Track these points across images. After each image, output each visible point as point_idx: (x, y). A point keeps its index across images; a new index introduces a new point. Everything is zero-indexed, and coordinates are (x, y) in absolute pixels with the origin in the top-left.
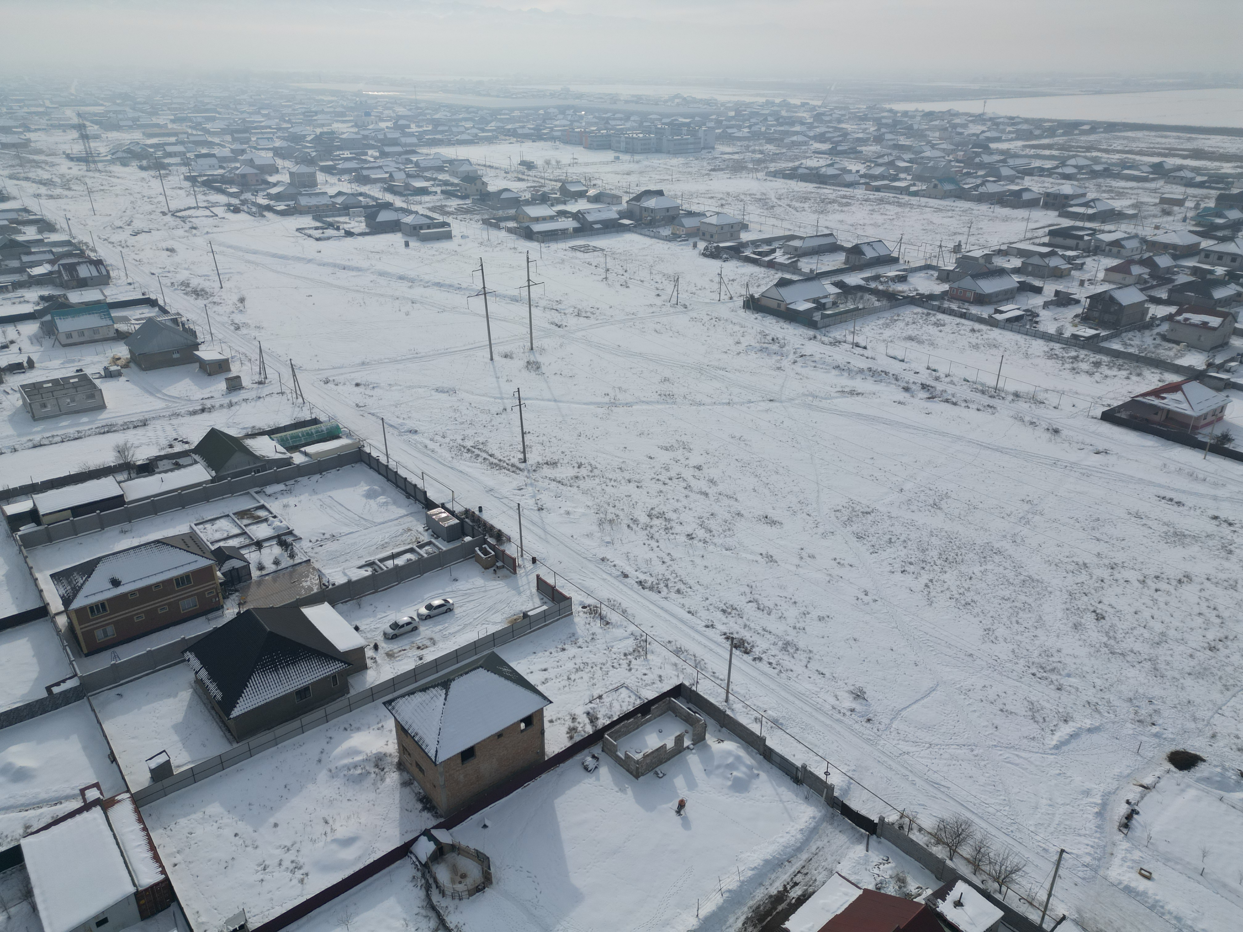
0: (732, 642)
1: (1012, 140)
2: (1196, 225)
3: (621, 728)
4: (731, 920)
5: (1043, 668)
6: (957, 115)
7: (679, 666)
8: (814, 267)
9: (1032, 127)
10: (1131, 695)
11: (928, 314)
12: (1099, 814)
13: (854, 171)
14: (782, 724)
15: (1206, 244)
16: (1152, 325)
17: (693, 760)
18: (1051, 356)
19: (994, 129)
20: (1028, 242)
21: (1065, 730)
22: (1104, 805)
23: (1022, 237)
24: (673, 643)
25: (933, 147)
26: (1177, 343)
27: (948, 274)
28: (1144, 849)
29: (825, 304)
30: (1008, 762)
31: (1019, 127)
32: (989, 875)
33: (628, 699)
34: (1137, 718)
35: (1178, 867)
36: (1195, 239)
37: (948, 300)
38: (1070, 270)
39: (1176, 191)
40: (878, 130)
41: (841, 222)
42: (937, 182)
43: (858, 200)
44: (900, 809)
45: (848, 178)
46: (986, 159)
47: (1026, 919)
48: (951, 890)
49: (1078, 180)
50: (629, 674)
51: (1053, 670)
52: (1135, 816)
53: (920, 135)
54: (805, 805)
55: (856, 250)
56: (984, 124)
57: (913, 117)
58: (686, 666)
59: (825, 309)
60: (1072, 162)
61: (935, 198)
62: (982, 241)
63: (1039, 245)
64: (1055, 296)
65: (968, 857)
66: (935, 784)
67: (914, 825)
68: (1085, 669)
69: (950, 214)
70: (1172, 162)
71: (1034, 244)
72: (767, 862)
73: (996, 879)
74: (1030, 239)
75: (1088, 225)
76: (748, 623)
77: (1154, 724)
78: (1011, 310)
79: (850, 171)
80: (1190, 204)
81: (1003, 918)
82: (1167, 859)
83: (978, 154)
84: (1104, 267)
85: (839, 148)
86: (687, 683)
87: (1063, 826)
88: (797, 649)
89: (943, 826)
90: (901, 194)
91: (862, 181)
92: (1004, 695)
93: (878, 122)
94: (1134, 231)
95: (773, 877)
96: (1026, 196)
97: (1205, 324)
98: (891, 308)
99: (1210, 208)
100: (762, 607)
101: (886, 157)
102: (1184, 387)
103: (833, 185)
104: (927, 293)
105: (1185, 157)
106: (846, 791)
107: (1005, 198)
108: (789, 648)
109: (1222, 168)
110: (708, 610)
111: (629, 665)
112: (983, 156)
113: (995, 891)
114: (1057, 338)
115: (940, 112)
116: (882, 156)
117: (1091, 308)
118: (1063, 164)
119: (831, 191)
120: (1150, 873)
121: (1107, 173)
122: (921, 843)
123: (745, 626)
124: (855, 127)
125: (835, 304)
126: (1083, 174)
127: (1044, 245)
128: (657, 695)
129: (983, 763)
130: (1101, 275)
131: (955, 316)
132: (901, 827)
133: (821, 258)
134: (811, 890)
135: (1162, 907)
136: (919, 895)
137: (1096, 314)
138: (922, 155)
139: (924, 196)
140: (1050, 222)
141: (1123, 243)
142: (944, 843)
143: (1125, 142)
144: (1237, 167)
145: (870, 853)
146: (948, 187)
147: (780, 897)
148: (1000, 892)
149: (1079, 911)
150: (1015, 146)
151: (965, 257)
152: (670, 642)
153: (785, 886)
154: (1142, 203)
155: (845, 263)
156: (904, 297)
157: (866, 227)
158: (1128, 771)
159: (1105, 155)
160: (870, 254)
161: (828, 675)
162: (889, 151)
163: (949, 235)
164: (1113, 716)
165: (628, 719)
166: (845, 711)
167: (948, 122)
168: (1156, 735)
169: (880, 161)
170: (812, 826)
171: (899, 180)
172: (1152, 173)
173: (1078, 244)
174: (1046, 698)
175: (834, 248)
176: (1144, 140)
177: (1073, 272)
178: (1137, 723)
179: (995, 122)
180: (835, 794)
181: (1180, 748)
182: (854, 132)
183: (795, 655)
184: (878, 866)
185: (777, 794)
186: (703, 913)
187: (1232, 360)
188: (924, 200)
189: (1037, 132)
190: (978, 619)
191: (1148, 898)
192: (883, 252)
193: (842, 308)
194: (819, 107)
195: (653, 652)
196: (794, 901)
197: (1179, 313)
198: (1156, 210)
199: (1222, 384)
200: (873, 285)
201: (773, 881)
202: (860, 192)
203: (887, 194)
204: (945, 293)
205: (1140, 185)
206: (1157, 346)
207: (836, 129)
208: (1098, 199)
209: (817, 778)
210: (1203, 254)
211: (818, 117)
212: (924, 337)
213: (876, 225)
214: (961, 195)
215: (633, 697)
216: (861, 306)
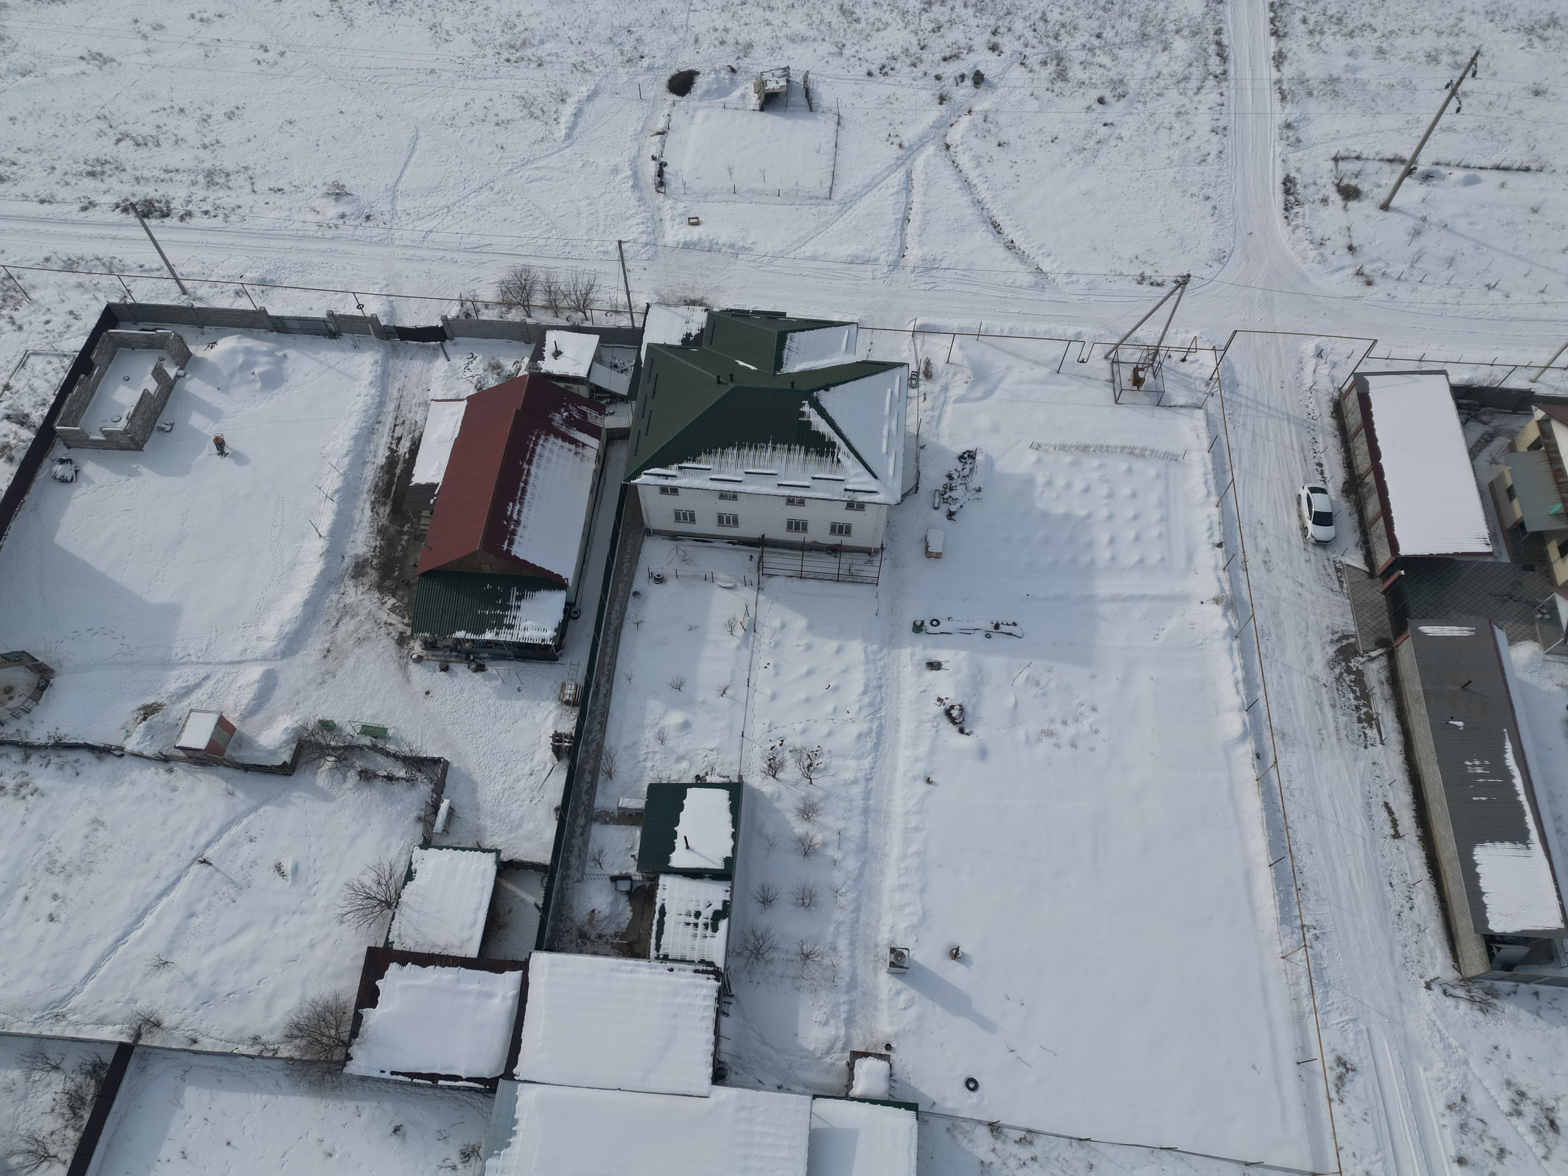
0: (135, 210)
3: (70, 406)
4: (357, 515)
5: (512, 47)
7: (87, 284)
10: (609, 33)
12: (635, 186)
14: (272, 281)
17: (194, 385)
21: (568, 111)
22: (635, 174)
24: (54, 258)
28: (684, 198)
30: (532, 181)
32: (569, 309)
33: (50, 367)
34: (626, 59)
35: (716, 197)
44: (457, 297)
47: (619, 329)
48: (544, 345)
50: (23, 335)
51: (524, 44)
52: (665, 169)
54: (359, 355)
58: (96, 279)
65: (543, 303)
66: (475, 249)
67: (479, 305)
68: (554, 24)
72: (356, 438)
73: (577, 309)
76: (138, 174)
77: (642, 57)
81: (600, 341)
82: (705, 196)
86: (116, 300)
87: (610, 219)
88: (228, 175)
89: (506, 288)
92: (490, 103)
95: (372, 448)
100: (140, 140)
106: (392, 312)
108: (217, 179)
110: (67, 184)
111: (14, 323)
113: (582, 320)
120: (697, 218)
122: (495, 319)
123: (138, 180)
128: (86, 338)
129: (509, 197)
132: (467, 315)
134: (417, 434)
135: (717, 244)
136: (519, 369)
142: (515, 305)
145: (452, 360)
147: (392, 460)
148: (587, 320)
149: (657, 293)
152: (47, 259)
153: (389, 448)
158: (641, 124)
161: (287, 188)
164: (602, 68)
165: (71, 391)
166: (335, 222)
168: (650, 68)
170: (379, 372)
174: (533, 83)
178: (627, 64)
180: (383, 323)
181: (674, 72)
183: (230, 184)
184: (467, 368)
185: (321, 363)
186: (324, 529)
190: (416, 17)
191: (704, 242)
195: (34, 287)
196: (407, 455)
201: (375, 452)
209: (353, 318)
215: (55, 360)
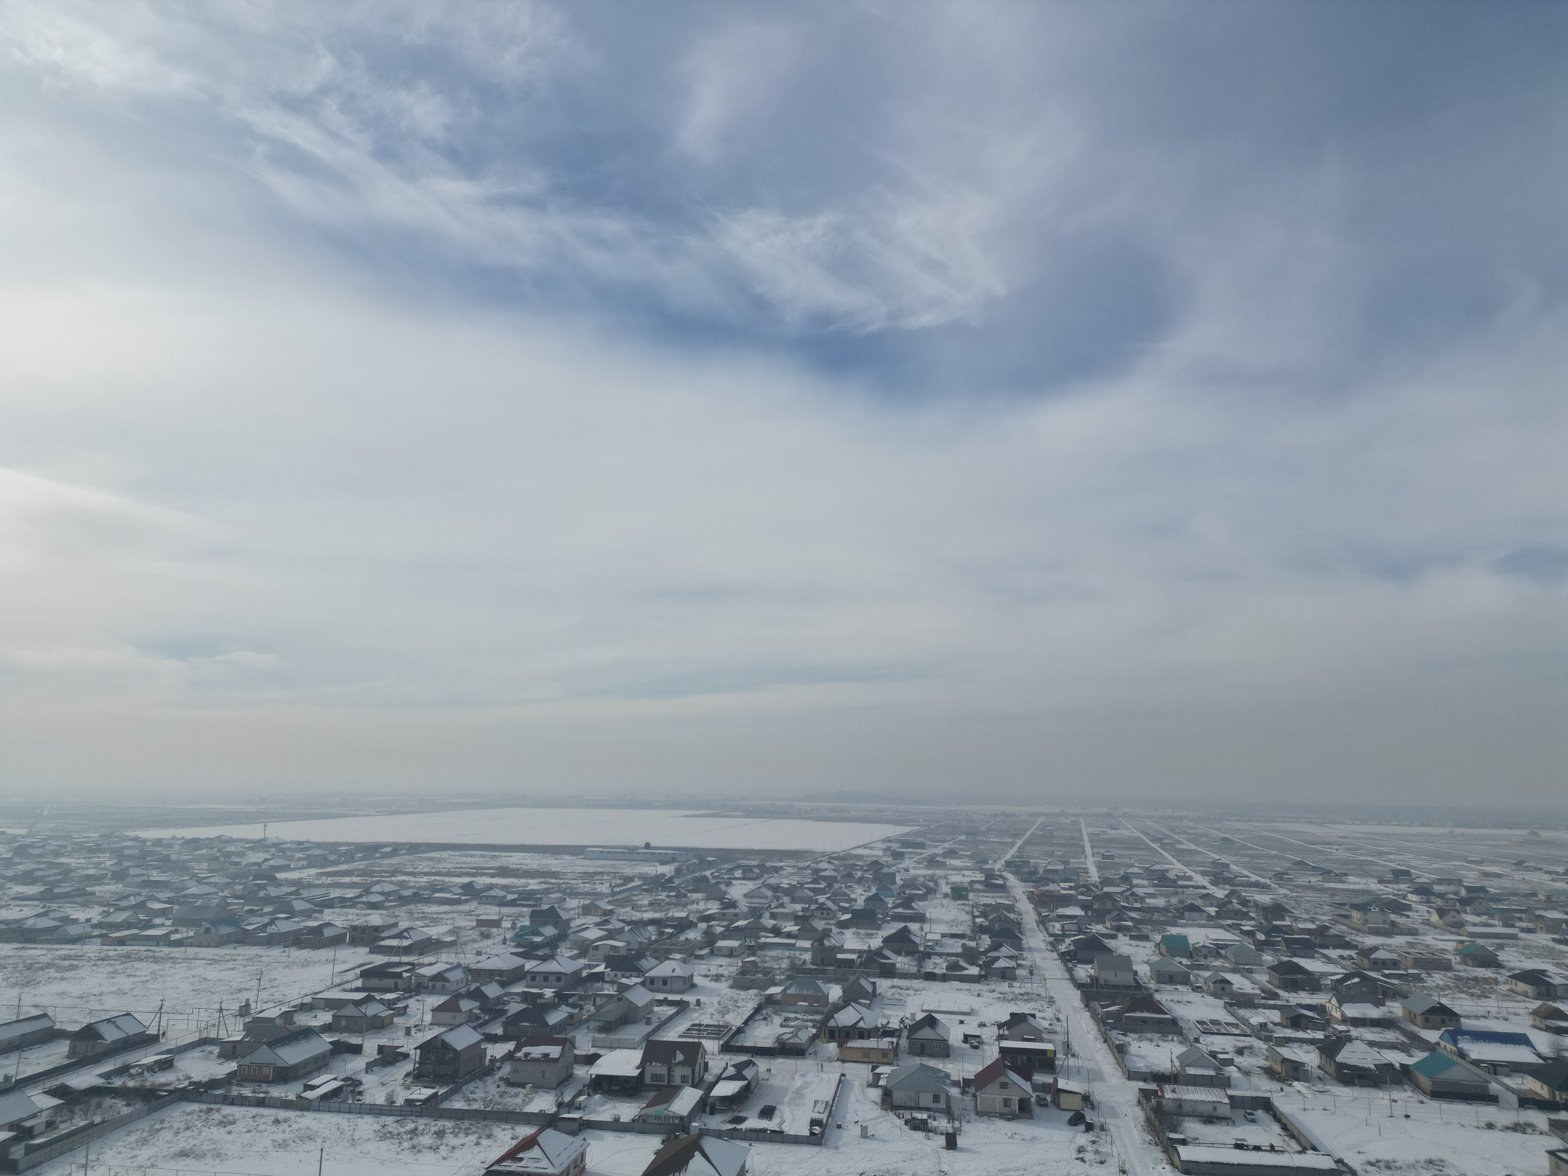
1: (303, 867)
2: (516, 946)
6: (230, 841)
8: (11, 1071)
9: (325, 852)
11: (209, 1110)
13: (82, 919)
15: (530, 965)
16: (493, 1070)
18: (384, 1135)
19: (279, 857)
20: (337, 989)
23: (329, 984)
25: (200, 881)
26: (522, 1085)
27: (234, 1047)
29: (31, 1129)
31: (310, 852)
36: (519, 961)
37: (238, 1085)
38: (392, 1017)
39: (491, 912)
40: (119, 863)
41: (62, 994)
42: (208, 926)
43: (90, 959)
45: (73, 930)
46: (273, 892)
49: (386, 908)
53: (182, 867)
55: (90, 1033)
56: (267, 852)
57: (170, 846)
59: (32, 1137)
60: (377, 888)
61: (208, 947)
62: (277, 996)
63: (352, 990)
64: (379, 1053)
69: (230, 965)
70: (482, 881)
71: (344, 990)
74: (340, 985)
75: (405, 959)
78: (325, 1082)
79: (76, 921)
80: (506, 924)
83: (262, 887)
84: (430, 1007)
85: (56, 890)
90: (158, 945)
91: (96, 932)
93: (119, 855)
94: (456, 961)
96: (328, 933)
97: (546, 1056)
98: (149, 1112)
99: (526, 926)
101: (132, 898)
102: (539, 1139)
103: (48, 942)
104: (205, 1079)
105: (493, 876)
107: (302, 938)
109: (529, 884)
112: (269, 888)
114: (387, 1109)
115: (207, 839)
116: (127, 897)
117: (423, 1061)
118: (367, 891)
119: (44, 952)
121: (417, 897)
124: (83, 861)
125: (50, 1125)
126: (392, 901)
127: (357, 990)
130: (428, 1018)
131: (249, 1105)
133: (24, 1055)
137: (429, 1068)
138: (185, 892)
139: (191, 945)
140: (361, 962)
141: (446, 975)
143: (431, 863)
144: (541, 883)
146: (225, 930)
150: (308, 874)
151: (256, 1020)
154: (459, 928)
155: (68, 1057)
156: (170, 1092)
157: (104, 997)
159: (411, 879)
160: (111, 1035)
162: (137, 890)
163: (232, 994)
167: (219, 851)
169: (124, 903)
171: (154, 926)
172: (464, 895)
173: (396, 983)
175: (50, 1035)
176: (451, 860)
177: (396, 1020)
179: (279, 848)
182: (82, 868)
187: (580, 1093)
188: (191, 951)
189: (332, 858)
192: (132, 1029)
193: (64, 1129)
194: (23, 837)
197: (518, 1048)
198: (475, 934)
199: (575, 1126)
200: (118, 1082)
202: (92, 949)
203: (137, 948)
204: (232, 1075)
205: (454, 908)
206: (502, 1095)
207: (52, 865)
208: (412, 928)
210: (529, 977)
211: (22, 851)
212: (205, 1147)
213: (120, 993)
214: (244, 939)
216: (97, 1119)
